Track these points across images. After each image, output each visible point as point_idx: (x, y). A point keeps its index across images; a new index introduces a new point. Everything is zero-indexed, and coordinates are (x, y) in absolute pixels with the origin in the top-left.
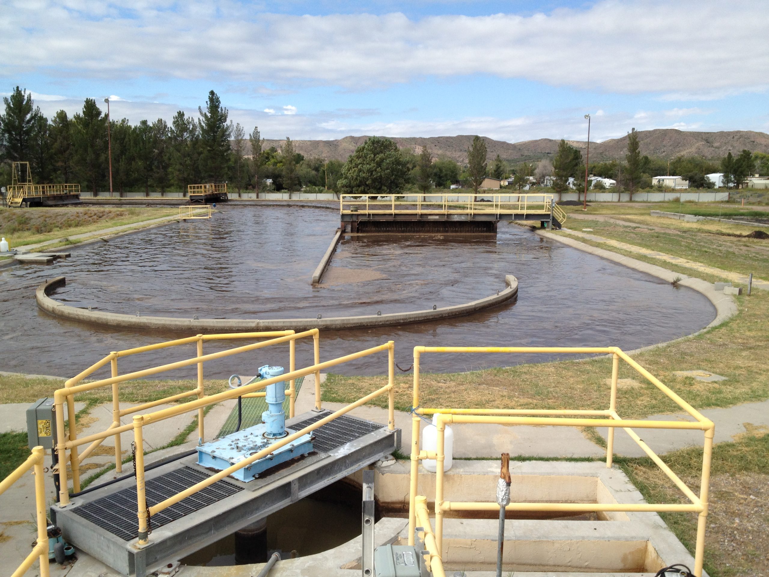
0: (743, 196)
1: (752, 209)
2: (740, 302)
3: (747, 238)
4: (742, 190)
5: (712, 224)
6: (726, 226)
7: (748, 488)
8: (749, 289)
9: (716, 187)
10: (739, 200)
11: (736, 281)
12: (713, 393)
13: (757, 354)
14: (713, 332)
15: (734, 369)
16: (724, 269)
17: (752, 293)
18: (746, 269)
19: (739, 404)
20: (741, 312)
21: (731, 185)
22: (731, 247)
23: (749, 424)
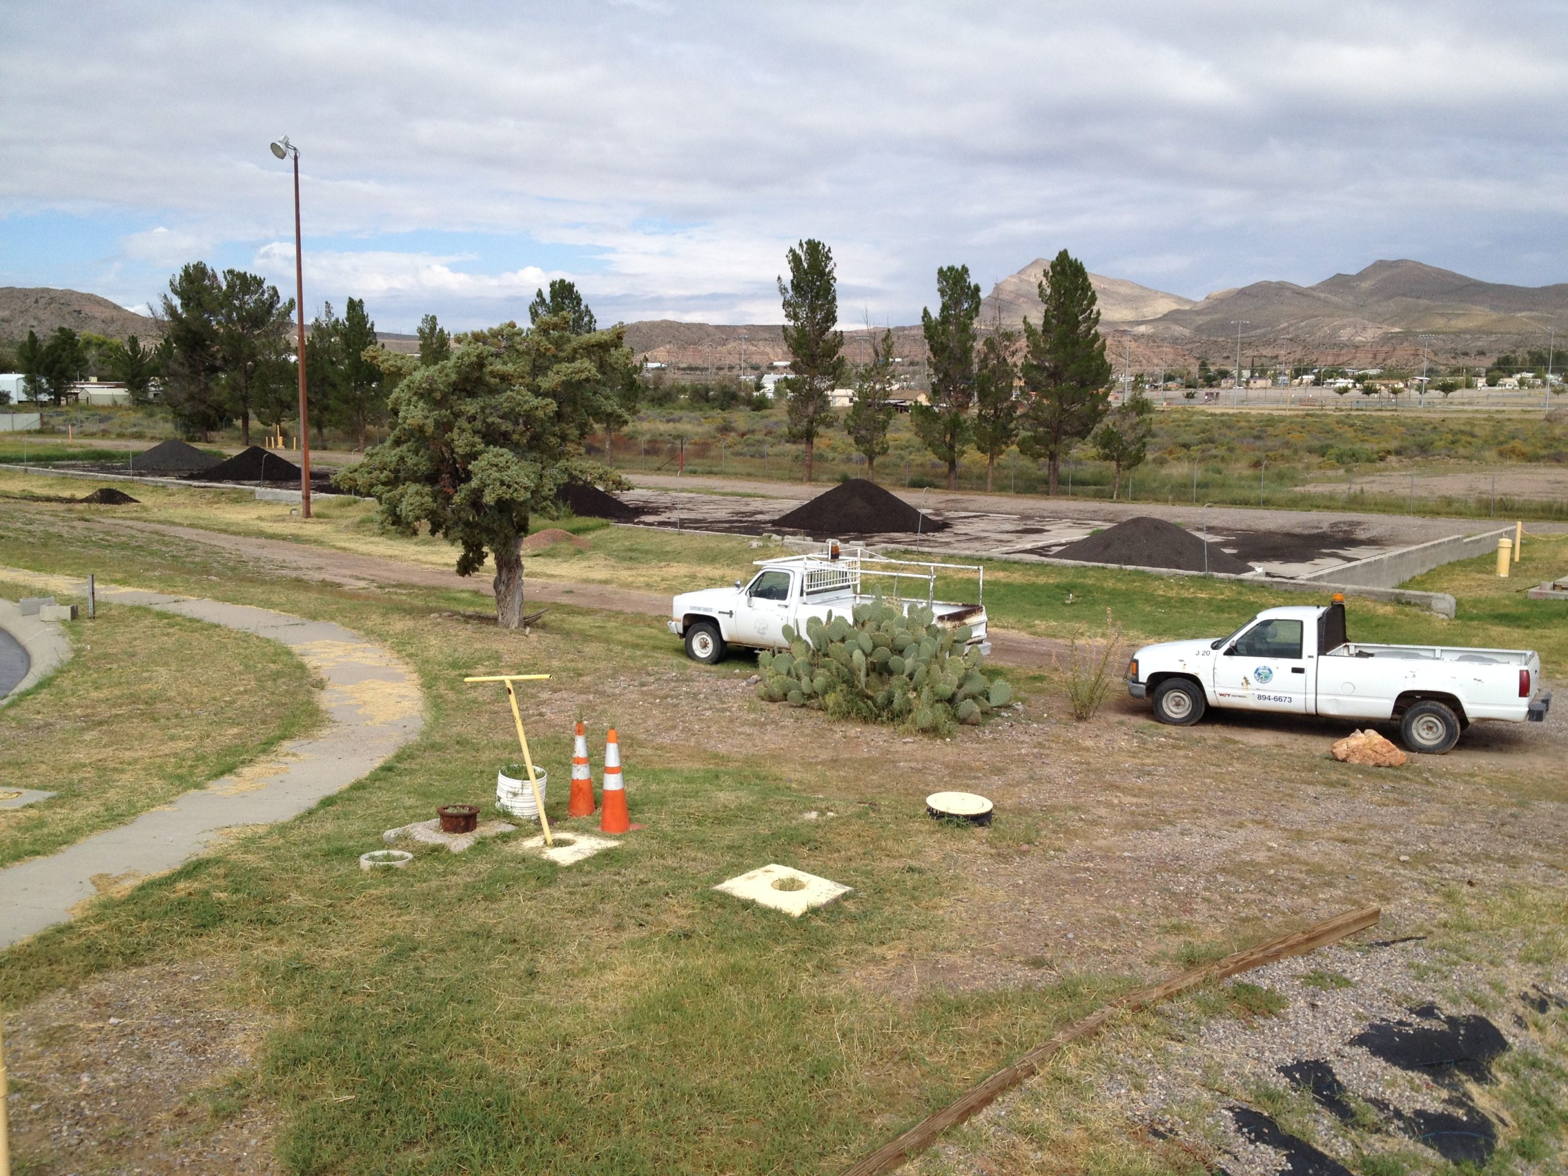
0: (70, 420)
1: (91, 445)
2: (74, 633)
3: (85, 504)
4: (67, 408)
5: (12, 478)
6: (41, 482)
7: (106, 1004)
8: (91, 605)
9: (14, 402)
10: (63, 428)
11: (66, 592)
12: (27, 830)
13: (112, 732)
14: (23, 704)
15: (71, 772)
16: (39, 571)
17: (98, 613)
18: (85, 565)
19: (82, 841)
20: (78, 652)
21: (44, 397)
22: (52, 524)
23: (101, 876)
